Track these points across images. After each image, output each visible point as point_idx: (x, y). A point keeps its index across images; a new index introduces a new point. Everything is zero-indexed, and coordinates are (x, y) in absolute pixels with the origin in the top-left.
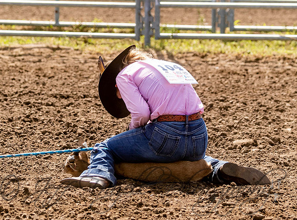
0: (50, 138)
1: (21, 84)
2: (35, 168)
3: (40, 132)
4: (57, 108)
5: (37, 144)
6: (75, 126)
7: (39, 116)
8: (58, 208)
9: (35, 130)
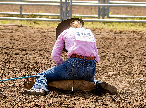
0: (17, 70)
1: (3, 44)
2: (9, 85)
3: (12, 68)
4: (20, 55)
5: (10, 73)
6: (29, 65)
7: (11, 59)
8: (20, 106)
9: (9, 66)
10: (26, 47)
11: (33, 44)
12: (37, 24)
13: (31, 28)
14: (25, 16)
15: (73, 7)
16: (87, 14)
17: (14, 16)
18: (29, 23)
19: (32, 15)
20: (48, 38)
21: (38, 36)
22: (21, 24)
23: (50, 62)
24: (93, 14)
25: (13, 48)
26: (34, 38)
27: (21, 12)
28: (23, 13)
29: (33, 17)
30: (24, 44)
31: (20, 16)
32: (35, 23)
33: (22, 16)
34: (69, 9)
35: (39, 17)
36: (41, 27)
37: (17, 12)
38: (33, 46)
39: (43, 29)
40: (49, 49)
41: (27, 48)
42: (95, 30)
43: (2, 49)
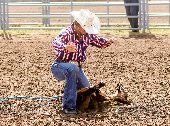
10: (113, 50)
11: (119, 47)
12: (121, 32)
13: (117, 35)
14: (112, 26)
15: (149, 17)
16: (160, 23)
17: (103, 26)
18: (115, 32)
19: (118, 25)
20: (131, 42)
21: (122, 42)
22: (109, 32)
23: (133, 62)
24: (165, 22)
25: (104, 52)
26: (120, 43)
27: (108, 23)
28: (110, 24)
29: (118, 27)
30: (112, 48)
31: (108, 26)
32: (120, 31)
33: (110, 26)
34: (146, 19)
35: (122, 26)
36: (125, 35)
37: (105, 23)
38: (119, 50)
39: (126, 36)
40: (131, 51)
41: (114, 52)
42: (167, 35)
43: (95, 53)
